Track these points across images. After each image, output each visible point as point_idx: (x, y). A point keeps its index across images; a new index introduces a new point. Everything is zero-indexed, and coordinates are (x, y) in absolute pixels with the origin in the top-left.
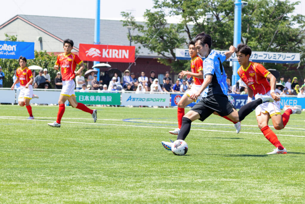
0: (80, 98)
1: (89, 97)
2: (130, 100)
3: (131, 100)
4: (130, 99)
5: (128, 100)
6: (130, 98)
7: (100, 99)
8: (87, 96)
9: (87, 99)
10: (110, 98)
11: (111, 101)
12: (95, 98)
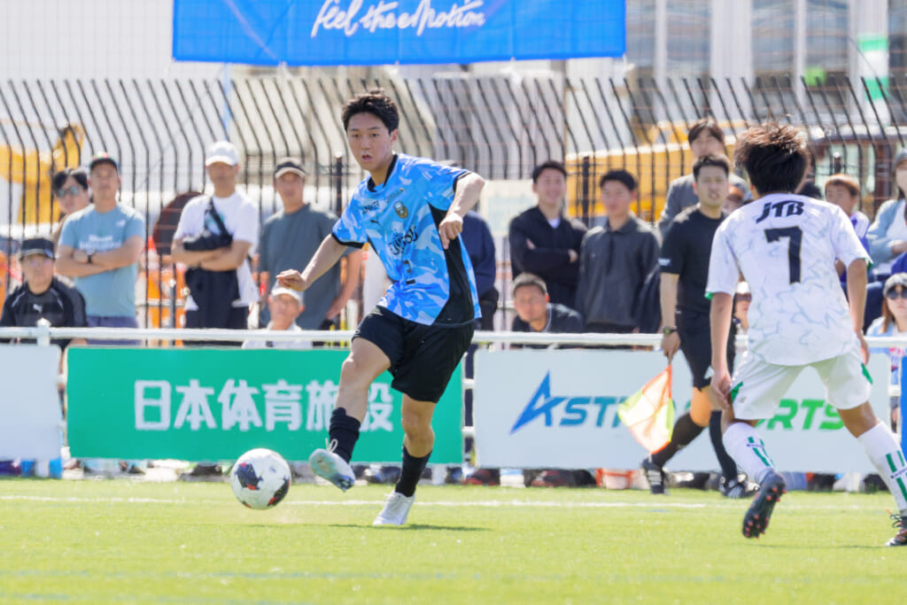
0: (140, 403)
1: (211, 391)
2: (542, 418)
3: (549, 422)
4: (546, 410)
5: (527, 416)
6: (541, 402)
7: (296, 409)
8: (194, 383)
9: (201, 413)
10: (378, 400)
11: (388, 427)
12: (260, 401)
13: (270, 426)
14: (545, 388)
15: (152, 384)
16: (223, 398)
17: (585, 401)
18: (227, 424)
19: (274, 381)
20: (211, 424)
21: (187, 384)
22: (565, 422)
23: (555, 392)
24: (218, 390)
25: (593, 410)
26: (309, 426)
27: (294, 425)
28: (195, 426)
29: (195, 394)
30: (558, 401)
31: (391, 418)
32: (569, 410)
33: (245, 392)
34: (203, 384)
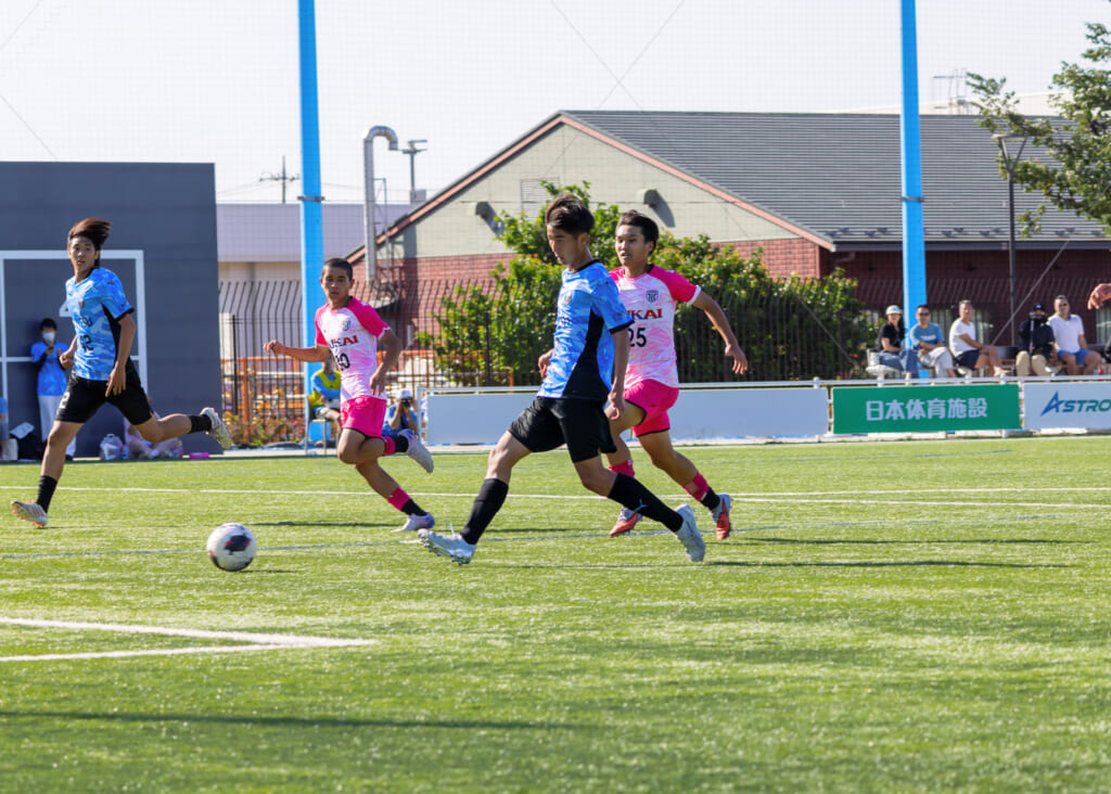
0: (869, 410)
1: (902, 404)
2: (1054, 410)
3: (1057, 411)
4: (1056, 406)
5: (1048, 409)
6: (1054, 403)
7: (943, 410)
8: (895, 401)
9: (898, 412)
10: (981, 404)
11: (985, 415)
12: (925, 407)
13: (930, 417)
14: (1056, 397)
15: (874, 402)
16: (908, 406)
17: (1073, 402)
18: (910, 417)
19: (932, 399)
20: (903, 417)
21: (890, 401)
22: (1065, 411)
23: (1060, 399)
24: (906, 403)
25: (1077, 406)
26: (949, 416)
27: (942, 416)
28: (895, 418)
29: (895, 406)
30: (1061, 402)
31: (986, 412)
32: (1066, 405)
33: (918, 404)
34: (899, 401)
